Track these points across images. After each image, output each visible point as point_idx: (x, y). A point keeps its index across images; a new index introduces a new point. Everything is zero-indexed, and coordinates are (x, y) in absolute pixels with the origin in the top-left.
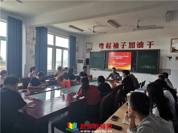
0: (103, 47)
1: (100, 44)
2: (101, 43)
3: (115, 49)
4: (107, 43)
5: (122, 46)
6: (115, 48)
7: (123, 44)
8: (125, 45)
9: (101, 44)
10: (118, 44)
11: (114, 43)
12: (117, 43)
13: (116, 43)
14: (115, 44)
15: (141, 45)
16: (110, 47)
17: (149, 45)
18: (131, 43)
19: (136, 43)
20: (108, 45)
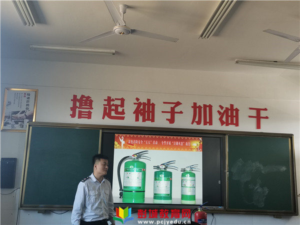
0: (90, 113)
1: (75, 96)
2: (83, 96)
3: (140, 124)
4: (109, 99)
5: (169, 116)
6: (141, 118)
7: (173, 109)
8: (177, 110)
9: (80, 101)
10: (153, 105)
11: (138, 99)
12: (149, 100)
13: (143, 100)
14: (139, 104)
15: (232, 116)
16: (121, 116)
17: (255, 120)
18: (200, 107)
19: (215, 110)
20: (113, 105)
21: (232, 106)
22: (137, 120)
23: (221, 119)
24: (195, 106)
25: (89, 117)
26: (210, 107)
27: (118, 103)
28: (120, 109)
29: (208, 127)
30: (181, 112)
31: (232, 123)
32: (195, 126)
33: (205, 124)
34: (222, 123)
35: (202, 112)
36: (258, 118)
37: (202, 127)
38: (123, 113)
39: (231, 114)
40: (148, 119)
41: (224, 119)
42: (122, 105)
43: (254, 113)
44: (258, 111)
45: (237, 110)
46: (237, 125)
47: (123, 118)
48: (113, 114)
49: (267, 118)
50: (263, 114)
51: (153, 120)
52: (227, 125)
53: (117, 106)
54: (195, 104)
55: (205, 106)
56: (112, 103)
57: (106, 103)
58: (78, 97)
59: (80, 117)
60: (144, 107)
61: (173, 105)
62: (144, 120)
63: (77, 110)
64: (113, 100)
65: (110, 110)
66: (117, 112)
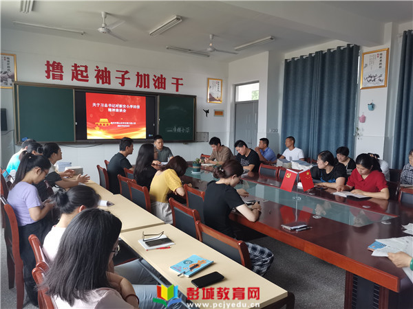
0: (61, 76)
10: (109, 72)
13: (102, 68)
14: (99, 71)
15: (162, 83)
16: (85, 79)
17: (175, 85)
18: (141, 75)
19: (151, 78)
20: (79, 70)
21: (162, 75)
22: (98, 82)
23: (155, 84)
24: (138, 75)
25: (61, 79)
26: (148, 75)
27: (83, 69)
28: (85, 74)
29: (146, 90)
30: (129, 79)
31: (162, 87)
32: (138, 89)
33: (145, 87)
34: (156, 87)
35: (142, 79)
36: (177, 84)
37: (142, 89)
38: (87, 77)
39: (161, 81)
40: (106, 82)
41: (157, 84)
42: (86, 71)
43: (175, 81)
44: (177, 80)
45: (165, 79)
46: (165, 89)
47: (87, 81)
48: (80, 77)
49: (182, 84)
50: (180, 82)
51: (109, 83)
52: (159, 88)
53: (82, 71)
54: (138, 73)
55: (145, 75)
56: (78, 69)
57: (73, 68)
58: (51, 63)
59: (53, 78)
60: (103, 73)
61: (123, 73)
62: (103, 83)
63: (51, 73)
64: (79, 67)
65: (77, 74)
66: (82, 76)
